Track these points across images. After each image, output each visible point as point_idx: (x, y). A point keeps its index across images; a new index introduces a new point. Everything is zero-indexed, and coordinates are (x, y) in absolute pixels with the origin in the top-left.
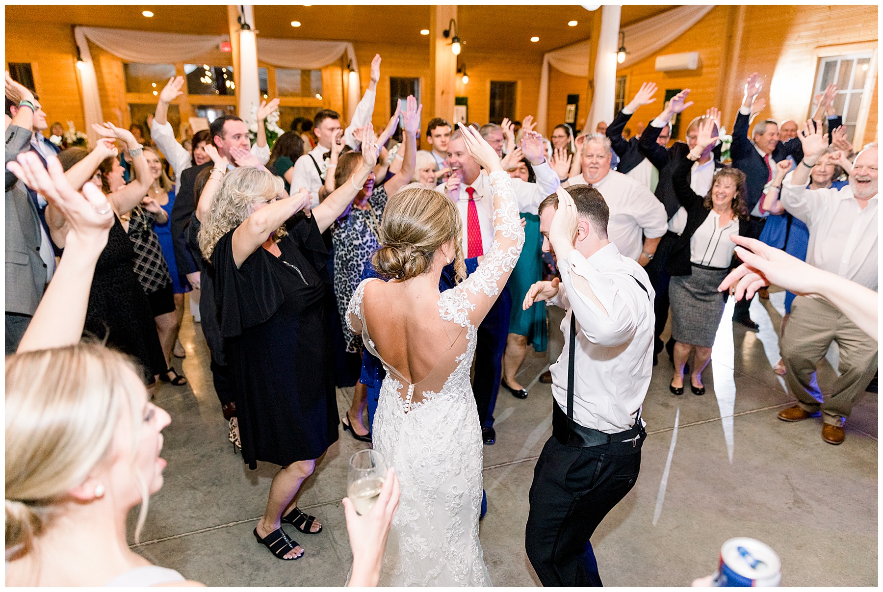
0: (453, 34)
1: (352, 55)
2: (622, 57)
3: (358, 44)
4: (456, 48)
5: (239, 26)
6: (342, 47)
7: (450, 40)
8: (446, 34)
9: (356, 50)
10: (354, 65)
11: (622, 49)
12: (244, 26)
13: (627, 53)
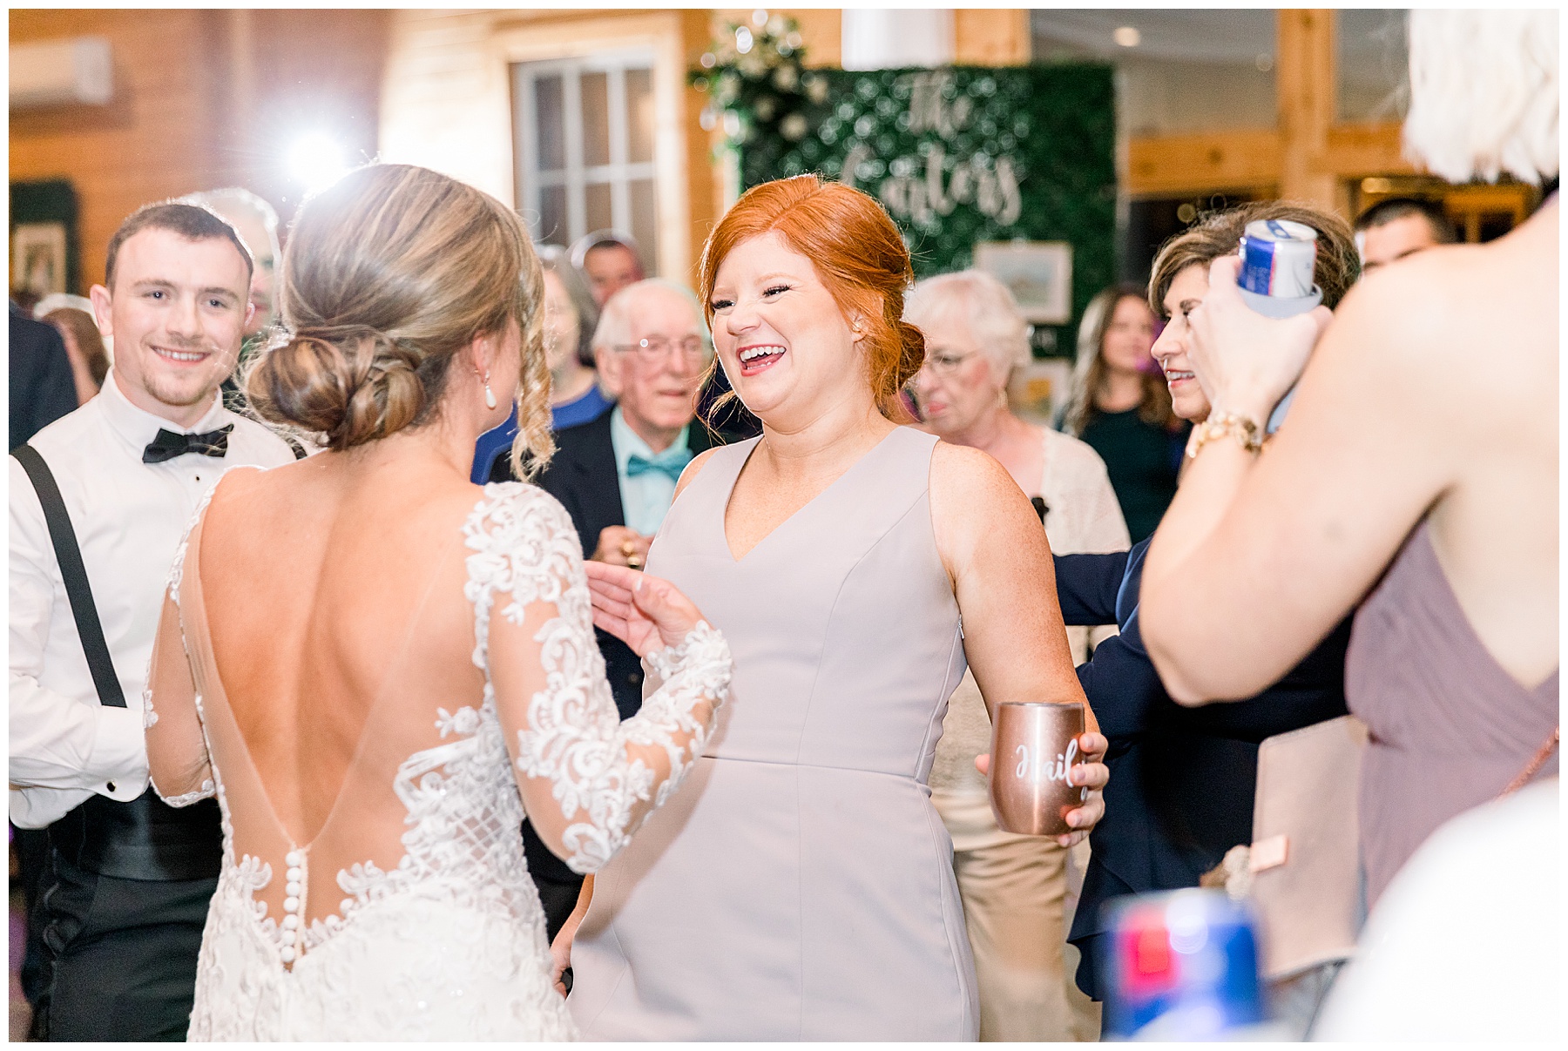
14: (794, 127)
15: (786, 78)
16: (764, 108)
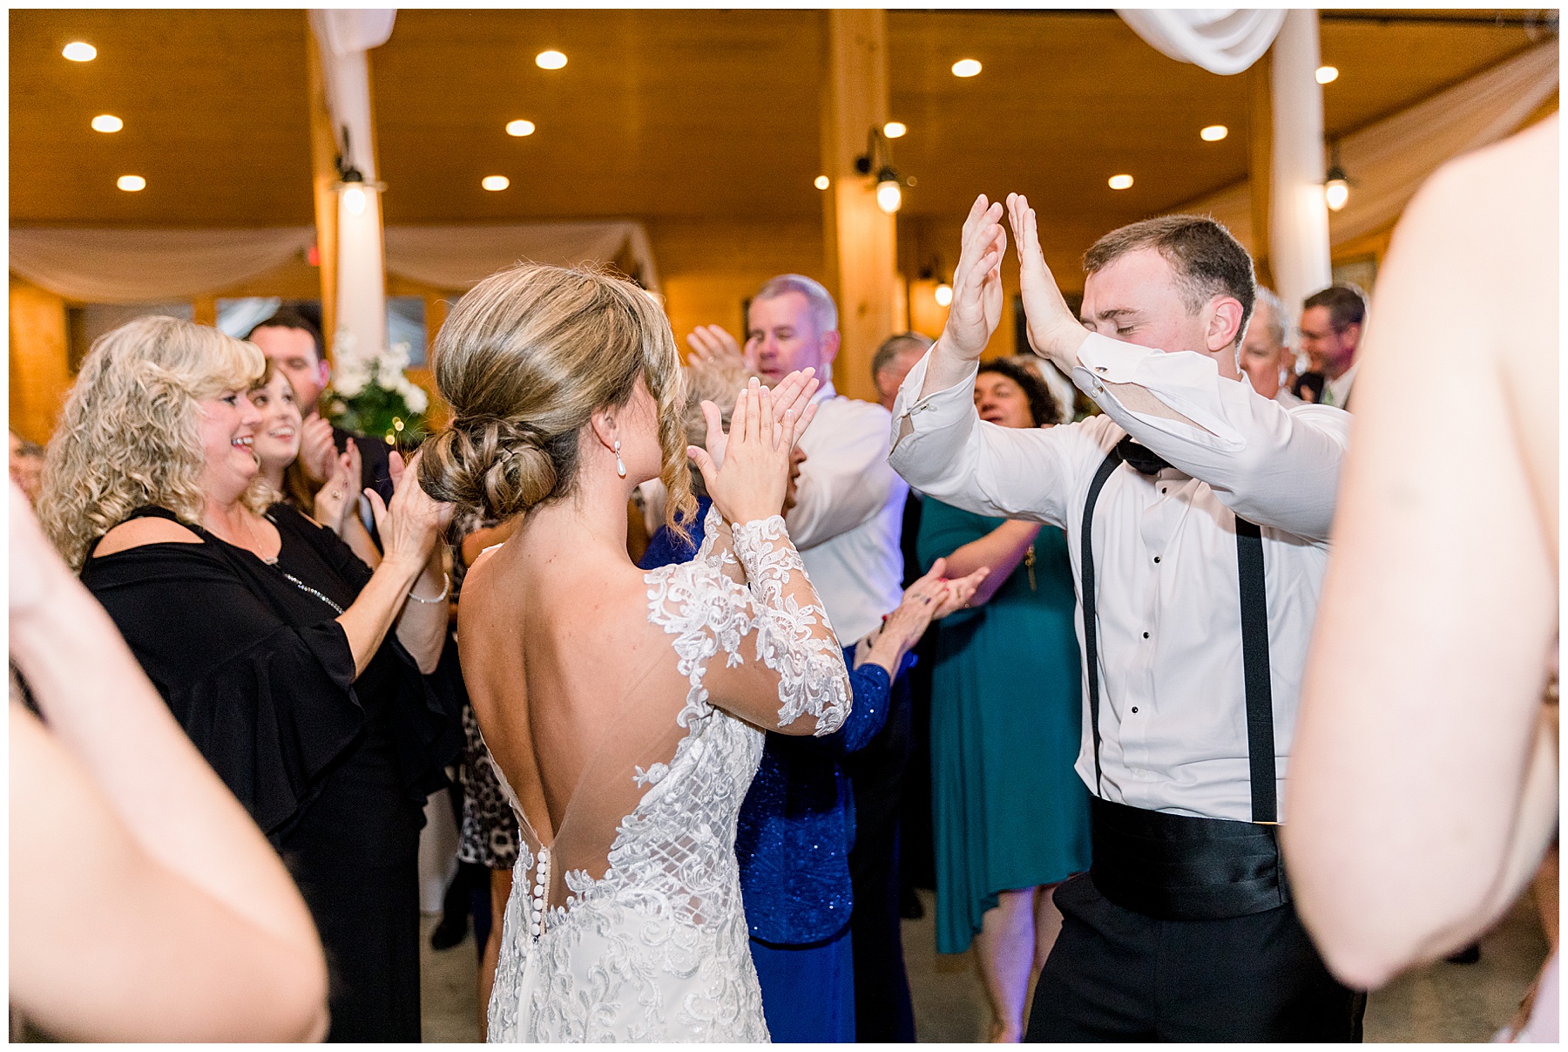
0: (878, 163)
1: (641, 251)
2: (1338, 194)
3: (656, 224)
4: (890, 197)
5: (335, 175)
6: (614, 234)
7: (871, 179)
8: (863, 166)
9: (654, 239)
10: (649, 276)
11: (1334, 173)
12: (350, 175)
13: (1351, 183)
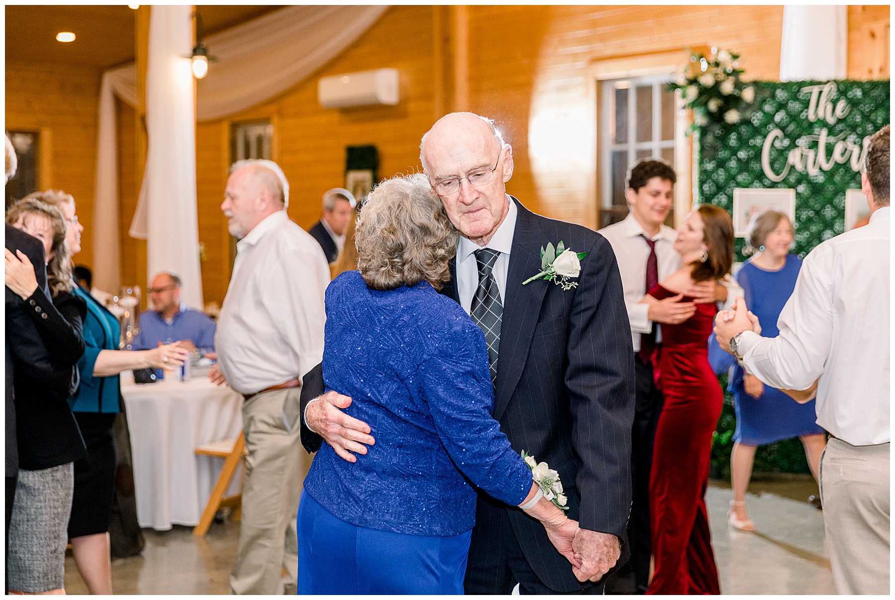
14: (732, 116)
15: (728, 87)
16: (713, 105)
